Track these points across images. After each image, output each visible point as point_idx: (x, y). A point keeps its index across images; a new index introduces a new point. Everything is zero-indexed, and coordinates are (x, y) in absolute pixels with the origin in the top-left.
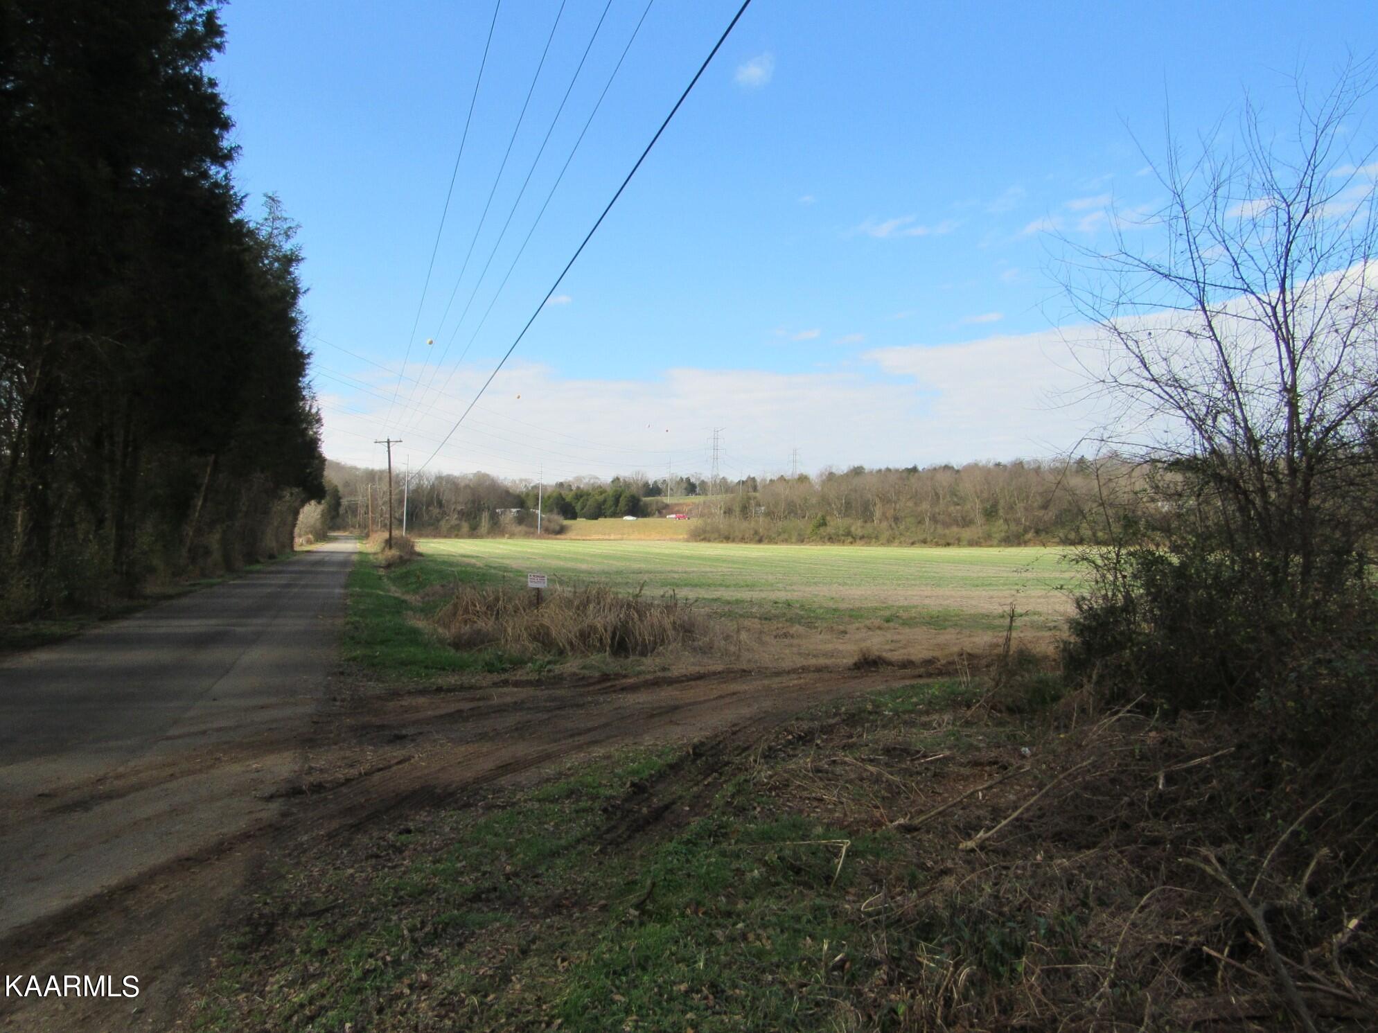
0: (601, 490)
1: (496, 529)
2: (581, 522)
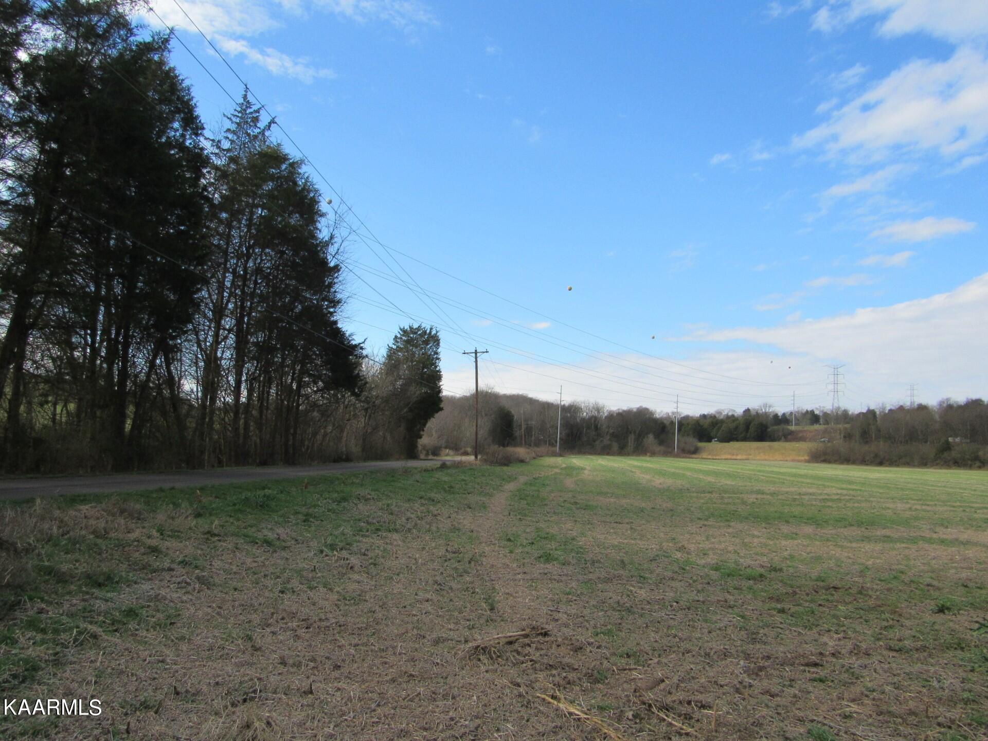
0: (732, 418)
1: (640, 450)
2: (715, 445)
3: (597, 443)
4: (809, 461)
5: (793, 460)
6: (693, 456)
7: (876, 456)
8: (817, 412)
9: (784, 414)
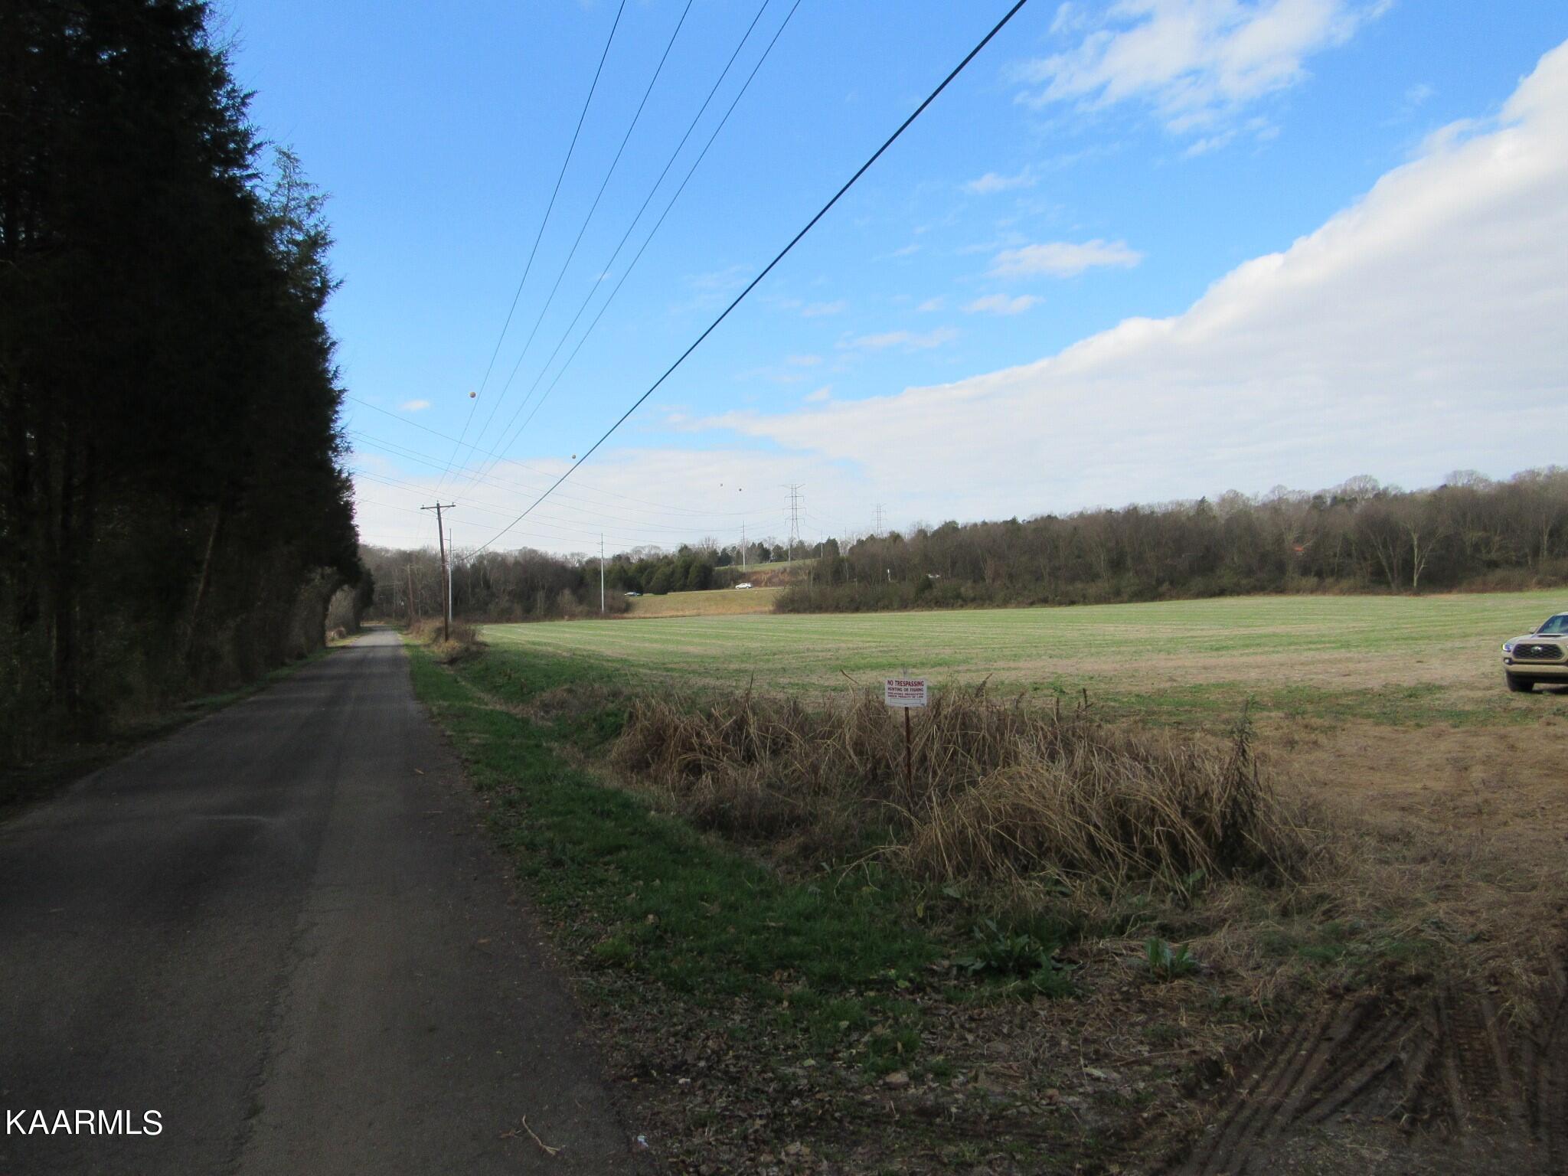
0: (667, 560)
2: (648, 596)
3: (491, 607)
4: (774, 612)
5: (755, 612)
6: (625, 615)
7: (852, 600)
8: (766, 545)
9: (724, 550)
